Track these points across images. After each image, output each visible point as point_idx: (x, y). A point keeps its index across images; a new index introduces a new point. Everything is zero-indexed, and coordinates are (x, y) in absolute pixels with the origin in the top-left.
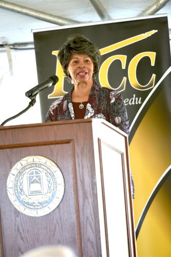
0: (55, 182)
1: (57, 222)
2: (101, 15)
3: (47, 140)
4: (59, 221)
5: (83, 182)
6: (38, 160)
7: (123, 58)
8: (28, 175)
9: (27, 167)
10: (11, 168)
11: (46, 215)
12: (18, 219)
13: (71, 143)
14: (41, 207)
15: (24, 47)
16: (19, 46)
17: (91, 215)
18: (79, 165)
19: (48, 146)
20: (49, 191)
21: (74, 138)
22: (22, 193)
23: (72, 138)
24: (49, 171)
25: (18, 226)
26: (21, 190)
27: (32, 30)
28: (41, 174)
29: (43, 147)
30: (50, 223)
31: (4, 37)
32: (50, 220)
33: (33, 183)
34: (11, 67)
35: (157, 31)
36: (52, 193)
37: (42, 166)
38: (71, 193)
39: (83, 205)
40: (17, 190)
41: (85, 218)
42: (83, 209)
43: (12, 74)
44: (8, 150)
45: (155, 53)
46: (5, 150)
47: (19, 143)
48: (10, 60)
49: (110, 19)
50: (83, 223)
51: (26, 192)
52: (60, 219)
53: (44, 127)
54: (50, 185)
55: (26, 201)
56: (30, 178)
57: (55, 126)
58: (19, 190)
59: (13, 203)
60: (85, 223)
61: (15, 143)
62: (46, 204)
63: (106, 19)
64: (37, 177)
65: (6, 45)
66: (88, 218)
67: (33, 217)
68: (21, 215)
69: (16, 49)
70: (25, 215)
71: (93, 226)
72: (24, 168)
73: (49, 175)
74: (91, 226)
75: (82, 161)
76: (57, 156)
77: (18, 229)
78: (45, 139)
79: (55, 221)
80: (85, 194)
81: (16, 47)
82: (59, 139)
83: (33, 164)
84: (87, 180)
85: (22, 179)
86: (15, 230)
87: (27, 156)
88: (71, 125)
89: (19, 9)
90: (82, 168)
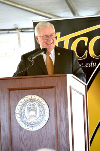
0: (44, 110)
1: (44, 134)
3: (40, 86)
4: (45, 134)
5: (60, 112)
6: (34, 98)
7: (86, 39)
8: (28, 106)
9: (28, 101)
10: (18, 102)
11: (38, 130)
12: (21, 132)
13: (54, 88)
14: (35, 125)
15: (28, 31)
16: (25, 30)
17: (64, 131)
18: (58, 101)
19: (40, 89)
20: (40, 116)
21: (56, 85)
22: (24, 117)
23: (54, 85)
24: (41, 104)
25: (21, 136)
26: (24, 115)
27: (32, 21)
28: (36, 106)
29: (37, 90)
30: (40, 135)
31: (16, 25)
32: (40, 133)
33: (31, 111)
34: (19, 42)
36: (41, 117)
37: (36, 101)
38: (53, 118)
39: (60, 125)
40: (21, 115)
41: (61, 132)
42: (60, 127)
43: (20, 46)
44: (17, 91)
46: (15, 91)
47: (23, 87)
48: (19, 38)
49: (79, 16)
50: (60, 136)
51: (27, 116)
52: (46, 133)
53: (38, 78)
54: (41, 112)
55: (26, 122)
56: (29, 108)
57: (45, 78)
58: (22, 115)
59: (19, 122)
60: (61, 136)
61: (21, 87)
62: (38, 124)
63: (77, 16)
64: (33, 107)
65: (17, 29)
66: (62, 133)
67: (30, 131)
68: (23, 130)
70: (25, 130)
71: (65, 138)
72: (26, 102)
73: (40, 107)
74: (64, 137)
75: (60, 99)
76: (45, 96)
77: (21, 138)
78: (39, 86)
79: (43, 134)
80: (61, 118)
81: (22, 31)
82: (47, 85)
83: (31, 100)
84: (63, 110)
85: (24, 108)
86: (19, 139)
87: (28, 95)
88: (54, 77)
89: (25, 8)
90: (60, 103)
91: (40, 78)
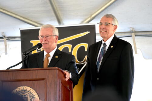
2: (59, 22)
6: (26, 89)
7: (70, 46)
9: (19, 92)
13: (45, 80)
19: (32, 81)
21: (46, 77)
24: (32, 95)
27: (20, 28)
28: (27, 96)
29: (29, 82)
35: (89, 32)
37: (28, 92)
43: (6, 53)
44: (9, 83)
45: (88, 44)
48: (6, 46)
53: (30, 71)
61: (14, 79)
65: (4, 37)
69: (9, 40)
73: (31, 97)
75: (50, 90)
78: (30, 78)
81: (9, 39)
82: (38, 78)
83: (23, 90)
88: (45, 70)
89: (14, 16)
90: (50, 94)
91: (32, 71)
